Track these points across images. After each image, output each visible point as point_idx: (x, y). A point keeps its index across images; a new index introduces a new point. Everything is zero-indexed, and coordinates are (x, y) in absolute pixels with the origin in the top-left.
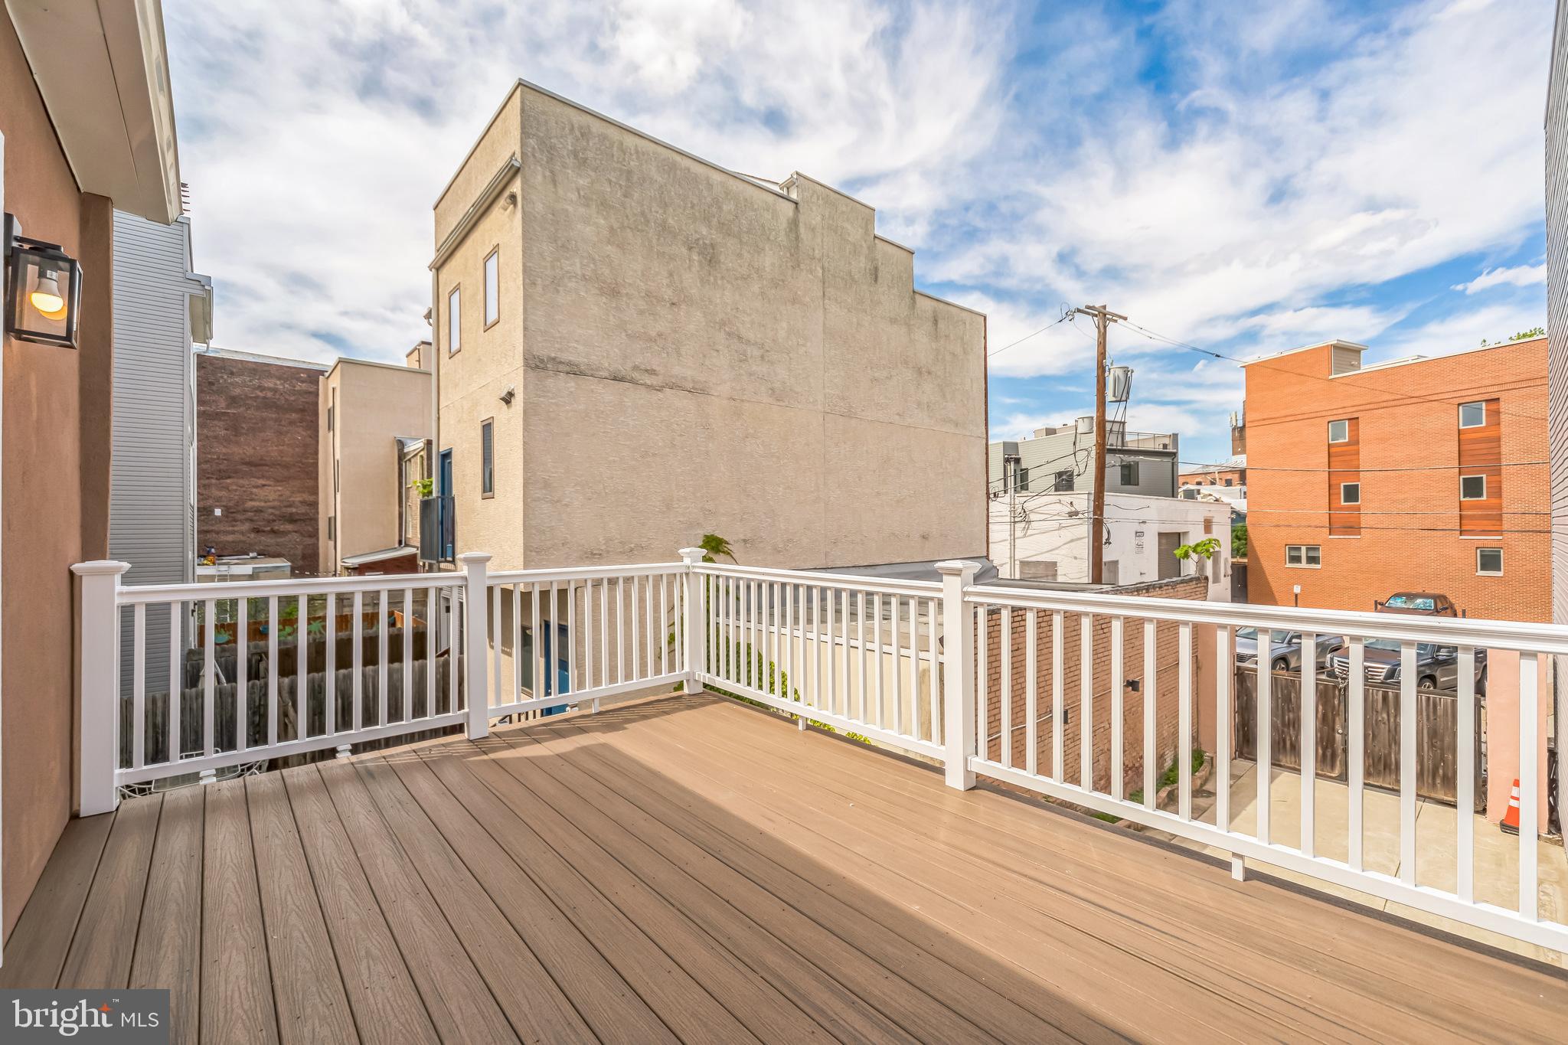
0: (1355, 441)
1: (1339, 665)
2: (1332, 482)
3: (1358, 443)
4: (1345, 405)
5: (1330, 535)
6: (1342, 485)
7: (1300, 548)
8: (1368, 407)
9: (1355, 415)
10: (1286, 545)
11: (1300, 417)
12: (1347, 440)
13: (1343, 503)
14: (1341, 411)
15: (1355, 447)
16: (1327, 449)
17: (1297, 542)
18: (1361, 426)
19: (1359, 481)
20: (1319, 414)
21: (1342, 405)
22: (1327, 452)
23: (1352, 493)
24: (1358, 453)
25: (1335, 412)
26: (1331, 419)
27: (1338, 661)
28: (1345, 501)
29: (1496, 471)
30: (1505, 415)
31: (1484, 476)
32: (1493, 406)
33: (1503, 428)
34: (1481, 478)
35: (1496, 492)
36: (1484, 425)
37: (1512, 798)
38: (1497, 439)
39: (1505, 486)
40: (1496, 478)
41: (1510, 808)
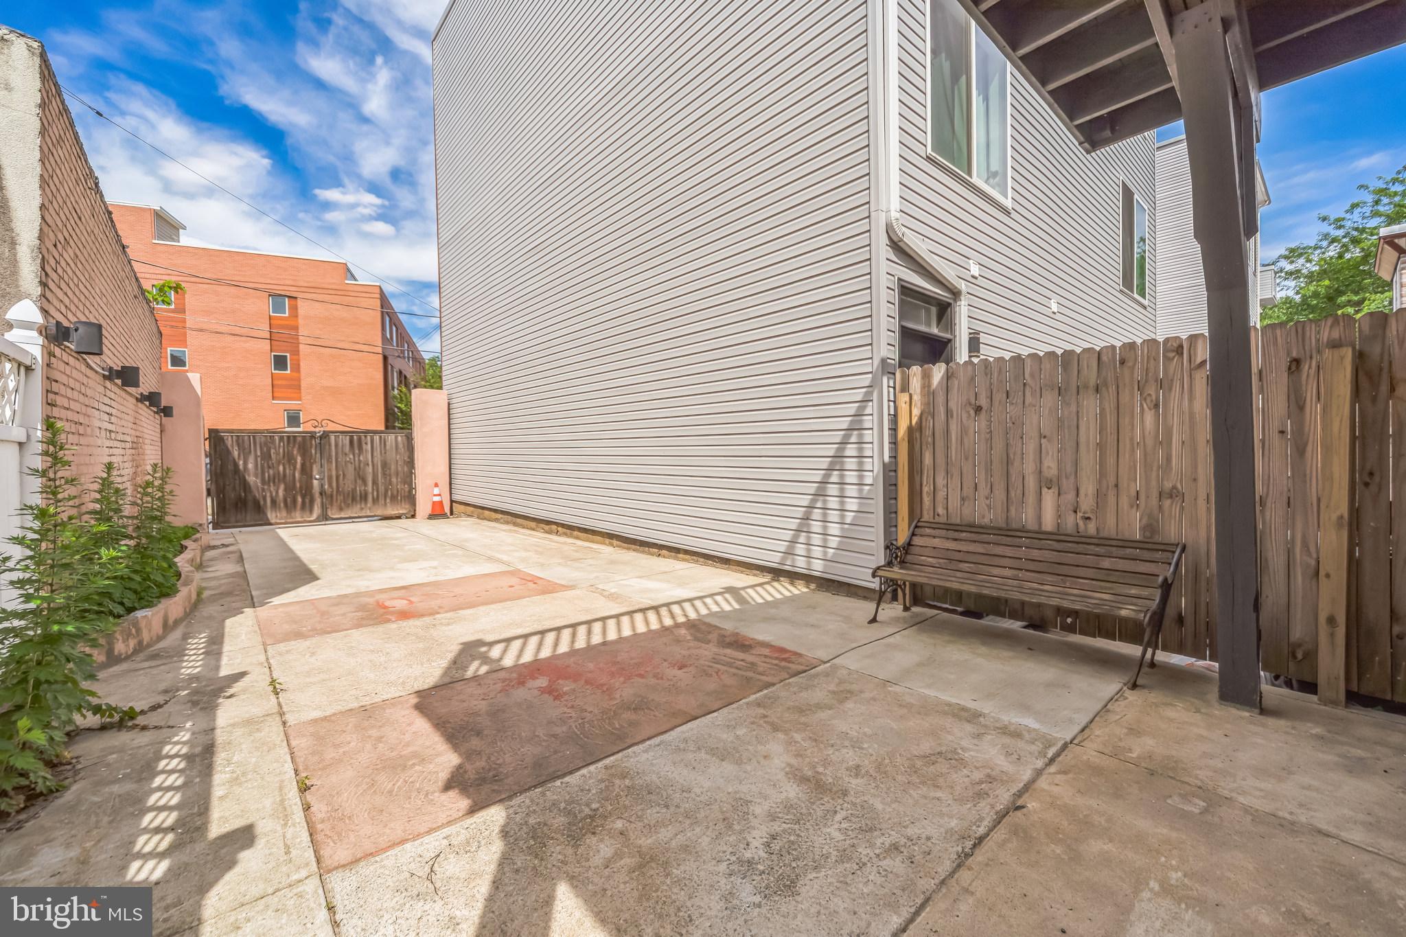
0: (181, 309)
3: (184, 311)
4: (170, 273)
6: (169, 349)
8: (194, 280)
12: (173, 307)
13: (170, 367)
14: (166, 277)
15: (181, 315)
18: (187, 297)
19: (186, 349)
21: (167, 272)
24: (184, 322)
25: (159, 277)
26: (155, 282)
28: (172, 366)
29: (296, 352)
30: (301, 311)
31: (288, 355)
32: (293, 301)
33: (301, 321)
34: (286, 356)
35: (297, 368)
36: (287, 315)
37: (435, 495)
38: (296, 328)
39: (301, 364)
40: (295, 357)
41: (434, 503)
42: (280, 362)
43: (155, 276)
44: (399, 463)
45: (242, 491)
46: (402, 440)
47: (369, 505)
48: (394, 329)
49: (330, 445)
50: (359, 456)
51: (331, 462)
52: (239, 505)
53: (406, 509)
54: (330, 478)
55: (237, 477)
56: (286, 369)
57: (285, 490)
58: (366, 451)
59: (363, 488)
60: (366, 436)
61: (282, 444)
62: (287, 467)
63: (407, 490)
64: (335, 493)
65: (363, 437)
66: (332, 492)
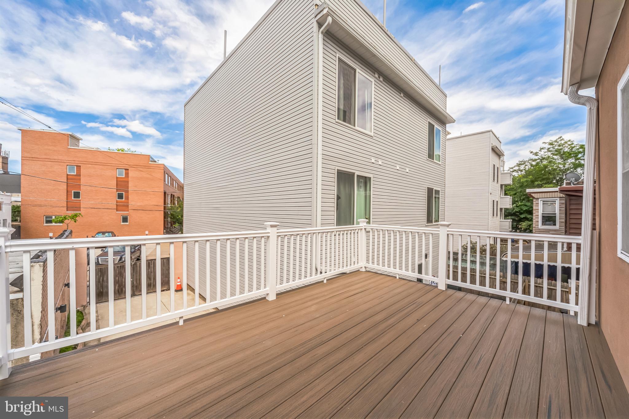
0: (79, 175)
1: (101, 260)
2: (68, 190)
3: (80, 175)
4: (75, 160)
5: (67, 211)
6: (73, 191)
7: (52, 217)
8: (85, 163)
9: (79, 165)
10: (44, 216)
11: (53, 160)
12: (75, 174)
13: (73, 199)
14: (73, 162)
15: (79, 177)
16: (66, 176)
17: (51, 214)
18: (82, 169)
19: (80, 190)
20: (63, 161)
21: (74, 160)
22: (66, 177)
23: (77, 195)
24: (80, 180)
25: (70, 162)
26: (68, 164)
27: (101, 259)
28: (74, 198)
29: (127, 192)
30: (130, 175)
31: (124, 193)
32: (127, 171)
33: (130, 179)
34: (123, 193)
35: (127, 198)
36: (124, 176)
37: (178, 282)
38: (128, 182)
39: (130, 197)
40: (127, 194)
41: (178, 285)
42: (120, 196)
43: (68, 162)
44: (164, 270)
45: (101, 289)
46: (166, 261)
47: (151, 288)
48: (169, 178)
49: (137, 267)
50: (148, 270)
51: (137, 274)
52: (100, 294)
53: (166, 287)
54: (136, 280)
55: (99, 284)
56: (123, 199)
57: (119, 286)
58: (151, 267)
59: (149, 282)
60: (151, 262)
61: (118, 269)
62: (120, 278)
63: (167, 280)
64: (138, 285)
65: (150, 263)
66: (137, 285)
